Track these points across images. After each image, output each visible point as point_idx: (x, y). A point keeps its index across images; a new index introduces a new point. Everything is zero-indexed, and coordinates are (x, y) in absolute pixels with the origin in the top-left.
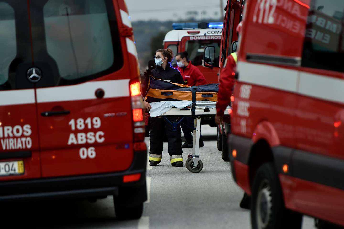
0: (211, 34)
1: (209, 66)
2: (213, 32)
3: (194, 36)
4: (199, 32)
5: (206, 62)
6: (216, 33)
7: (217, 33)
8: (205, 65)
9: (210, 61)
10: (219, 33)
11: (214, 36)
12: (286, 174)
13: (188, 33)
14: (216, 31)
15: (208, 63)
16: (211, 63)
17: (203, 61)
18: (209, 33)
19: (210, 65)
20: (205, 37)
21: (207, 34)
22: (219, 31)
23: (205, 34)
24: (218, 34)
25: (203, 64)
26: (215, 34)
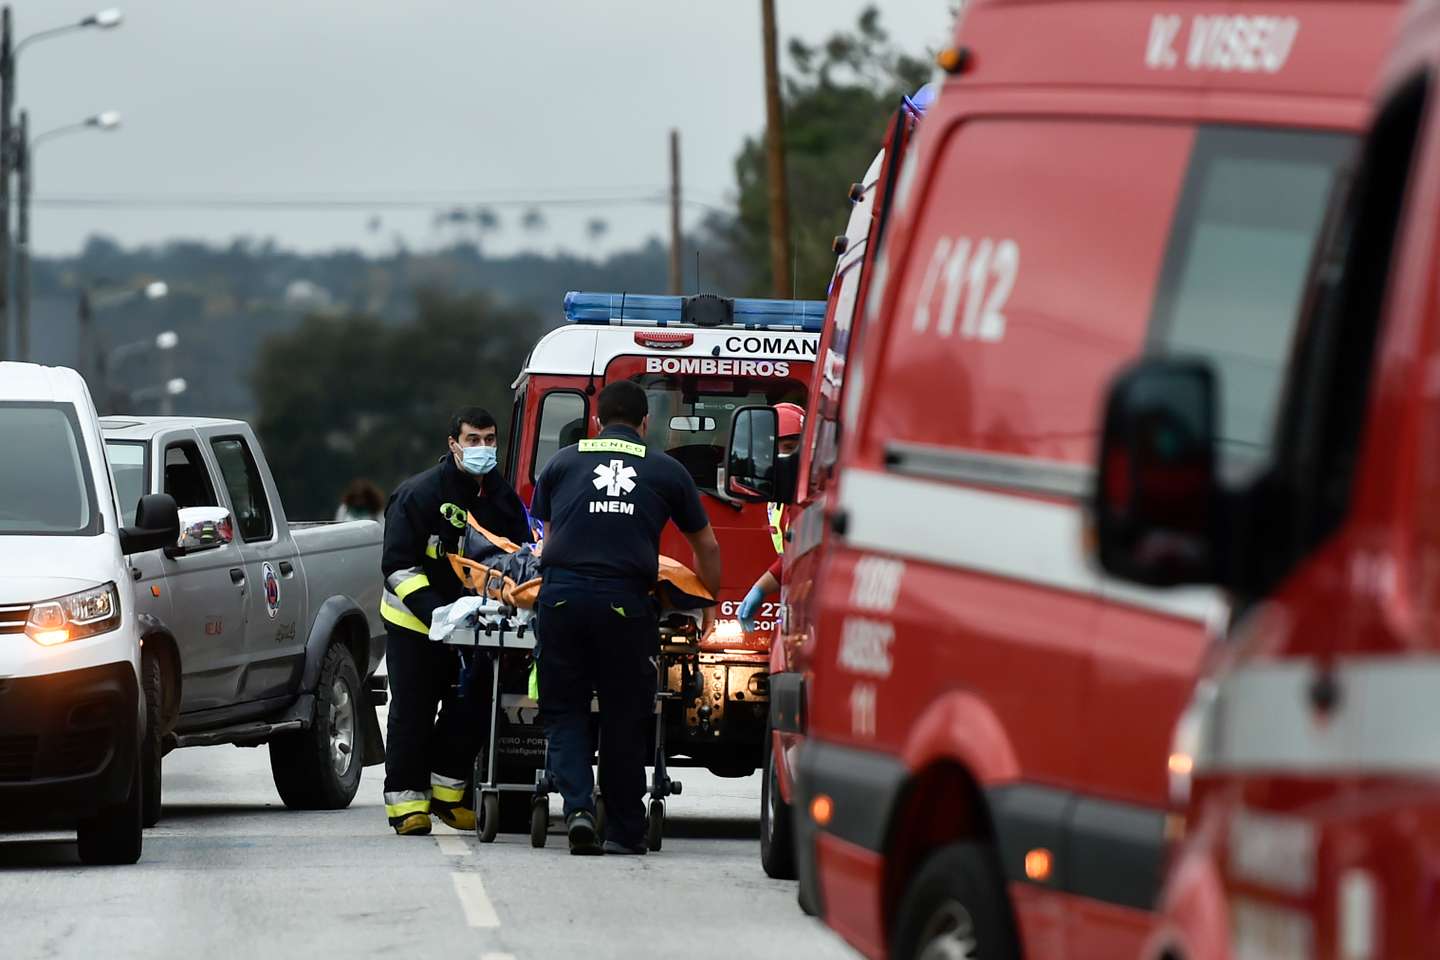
0: (743, 353)
1: (747, 495)
2: (752, 345)
3: (663, 358)
4: (688, 341)
5: (733, 478)
6: (765, 351)
7: (772, 351)
8: (728, 490)
9: (753, 476)
10: (779, 352)
11: (757, 360)
12: (1040, 886)
13: (640, 340)
14: (767, 341)
15: (741, 481)
16: (757, 482)
17: (721, 470)
18: (734, 344)
19: (751, 493)
20: (713, 363)
21: (724, 353)
22: (778, 341)
23: (716, 350)
24: (775, 355)
25: (721, 486)
26: (760, 354)
